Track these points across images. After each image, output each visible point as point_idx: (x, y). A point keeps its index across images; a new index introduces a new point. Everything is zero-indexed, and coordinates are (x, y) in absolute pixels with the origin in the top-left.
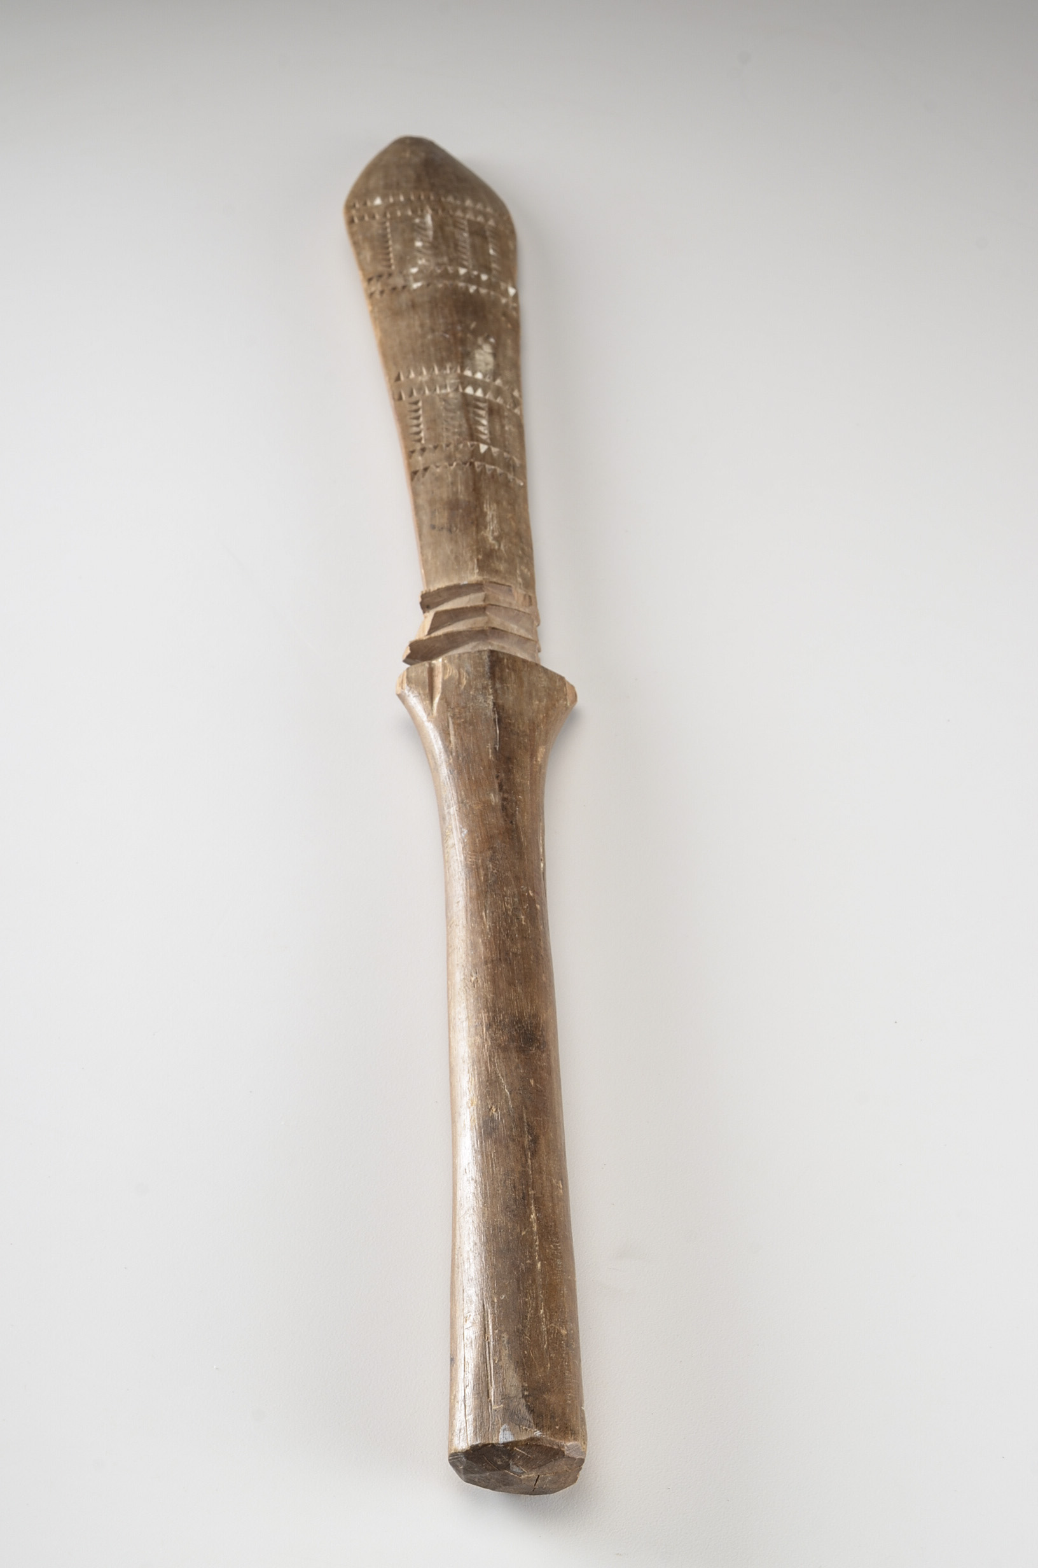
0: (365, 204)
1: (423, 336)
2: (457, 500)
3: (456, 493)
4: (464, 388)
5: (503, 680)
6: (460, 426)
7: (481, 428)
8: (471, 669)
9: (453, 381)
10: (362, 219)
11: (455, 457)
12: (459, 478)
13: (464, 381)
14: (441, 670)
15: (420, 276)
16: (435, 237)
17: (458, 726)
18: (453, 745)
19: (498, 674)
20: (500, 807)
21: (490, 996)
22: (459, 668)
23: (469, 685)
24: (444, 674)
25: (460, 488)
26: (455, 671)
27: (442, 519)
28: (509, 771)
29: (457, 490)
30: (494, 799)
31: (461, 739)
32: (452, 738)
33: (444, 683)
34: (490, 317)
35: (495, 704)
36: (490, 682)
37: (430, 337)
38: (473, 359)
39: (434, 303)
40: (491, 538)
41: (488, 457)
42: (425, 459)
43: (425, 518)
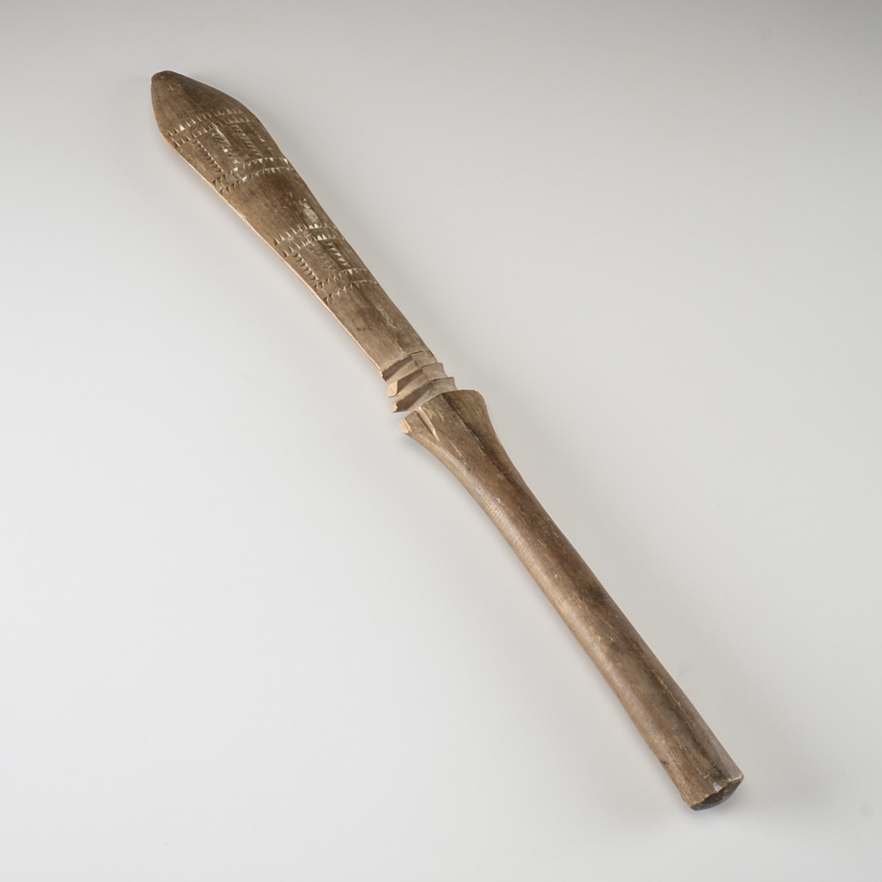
0: (176, 132)
1: (272, 211)
2: (361, 309)
3: (357, 305)
4: (317, 238)
5: (459, 409)
6: (331, 263)
7: (341, 259)
8: (440, 409)
9: (308, 236)
10: (181, 143)
11: (342, 282)
12: (353, 296)
13: (314, 233)
14: (424, 413)
15: (242, 172)
16: (232, 143)
17: (457, 443)
18: (460, 455)
19: (455, 406)
20: (506, 480)
21: (571, 582)
22: (434, 409)
23: (445, 418)
24: (428, 416)
25: (358, 301)
26: (433, 412)
27: (361, 324)
28: (497, 458)
29: (357, 303)
30: (500, 476)
31: (463, 450)
32: (457, 451)
33: (432, 421)
34: (292, 184)
35: (465, 424)
36: (454, 412)
37: (276, 211)
38: (306, 217)
39: (260, 186)
40: (392, 325)
41: (356, 276)
42: (326, 289)
43: (351, 325)
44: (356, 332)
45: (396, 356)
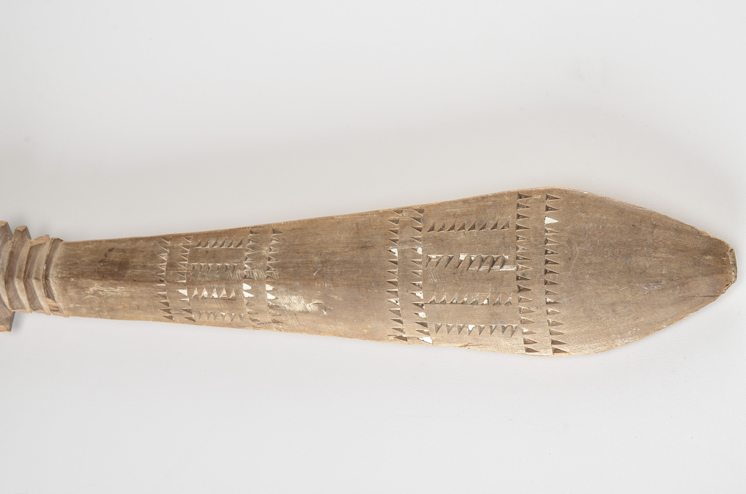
0: (550, 208)
1: (319, 254)
2: (127, 268)
3: (134, 267)
6: (203, 276)
9: (255, 274)
10: (522, 204)
11: (170, 270)
29: (137, 269)
37: (316, 259)
38: (289, 293)
40: (96, 289)
41: (175, 295)
42: (178, 248)
43: (122, 246)
44: (111, 245)
45: (57, 265)
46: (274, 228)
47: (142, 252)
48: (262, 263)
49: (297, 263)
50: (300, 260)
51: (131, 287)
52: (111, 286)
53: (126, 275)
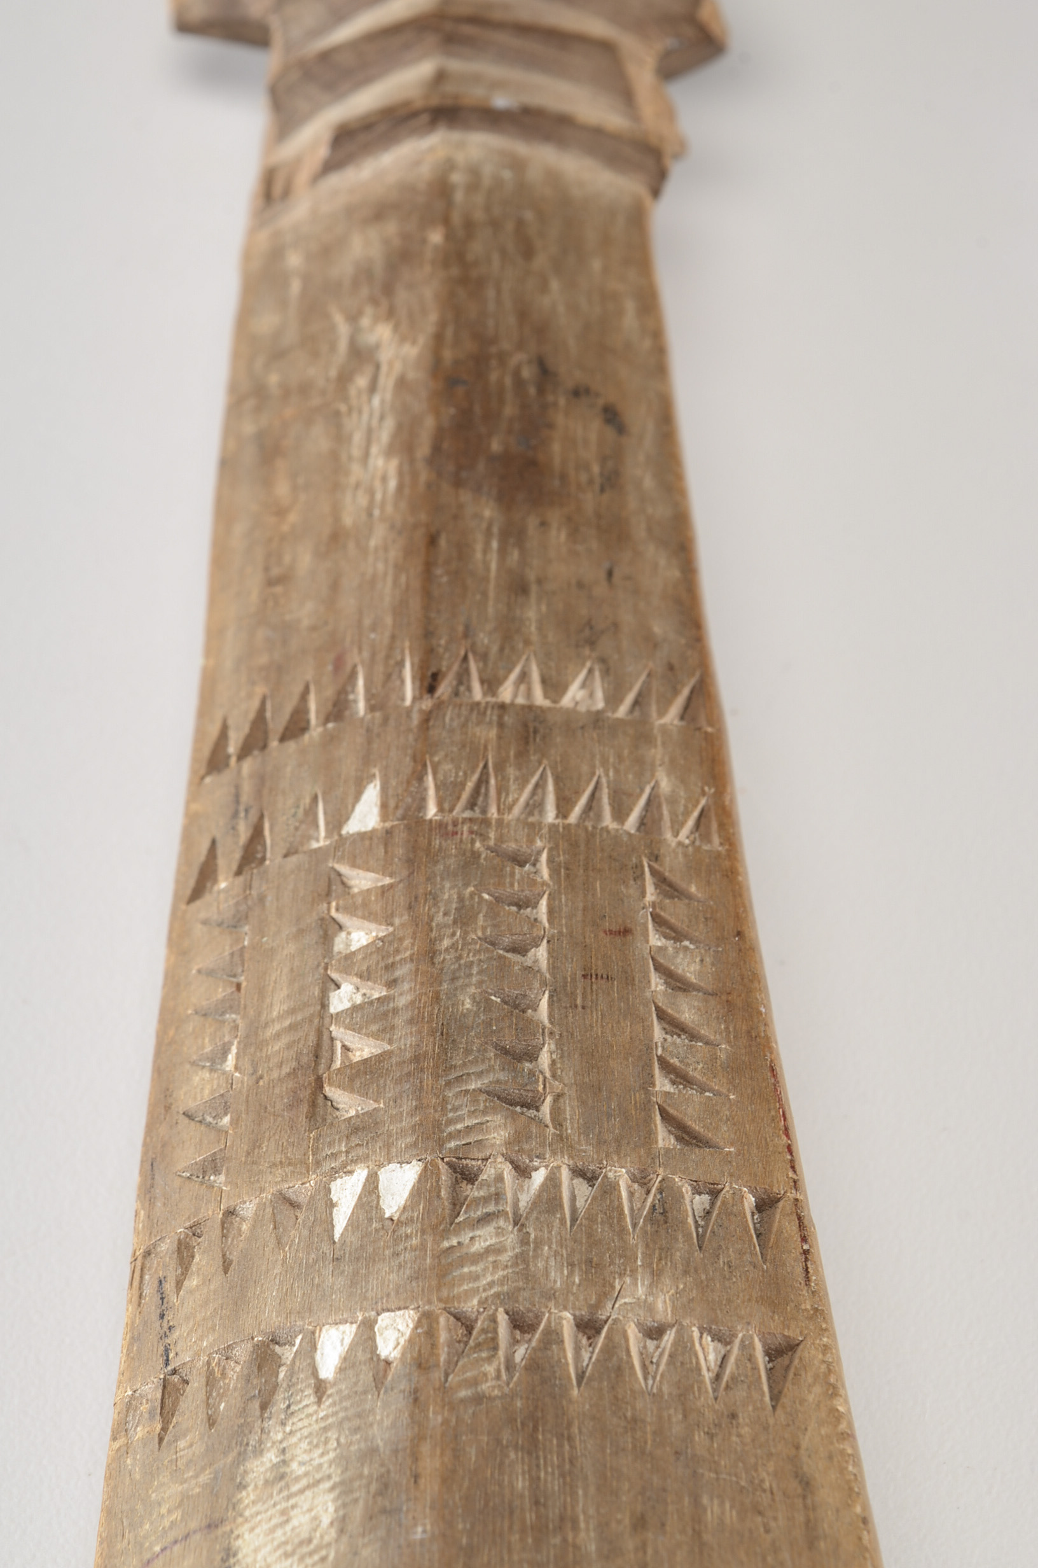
2: (505, 500)
3: (513, 535)
11: (501, 725)
29: (503, 552)
40: (385, 354)
41: (349, 766)
42: (643, 768)
44: (641, 421)
45: (518, 165)
46: (809, 1353)
47: (610, 574)
48: (557, 1278)
49: (566, 1521)
50: (588, 1540)
51: (392, 527)
52: (399, 427)
53: (466, 496)
